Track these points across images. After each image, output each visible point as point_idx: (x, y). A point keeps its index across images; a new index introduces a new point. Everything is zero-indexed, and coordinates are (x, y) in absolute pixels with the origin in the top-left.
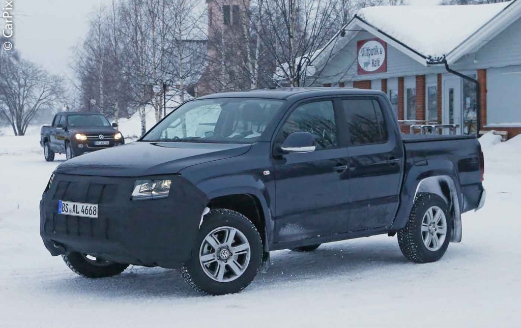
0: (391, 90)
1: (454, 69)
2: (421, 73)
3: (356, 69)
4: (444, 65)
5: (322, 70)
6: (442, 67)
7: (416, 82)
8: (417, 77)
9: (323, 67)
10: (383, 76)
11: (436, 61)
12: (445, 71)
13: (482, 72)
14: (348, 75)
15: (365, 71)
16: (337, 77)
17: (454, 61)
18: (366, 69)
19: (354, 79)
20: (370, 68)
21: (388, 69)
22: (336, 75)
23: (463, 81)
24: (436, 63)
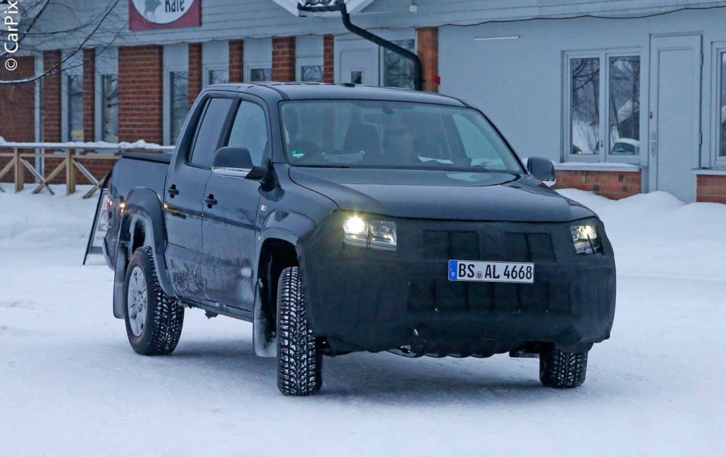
0: (211, 73)
1: (362, 26)
2: (284, 32)
3: (127, 17)
4: (338, 14)
5: (38, 17)
6: (333, 19)
7: (274, 53)
8: (276, 40)
9: (40, 7)
10: (193, 35)
11: (320, 5)
12: (342, 28)
13: (428, 35)
14: (104, 31)
15: (146, 20)
16: (78, 34)
17: (363, 7)
18: (149, 17)
19: (120, 42)
20: (161, 16)
21: (204, 19)
22: (75, 30)
23: (385, 54)
24: (320, 9)
